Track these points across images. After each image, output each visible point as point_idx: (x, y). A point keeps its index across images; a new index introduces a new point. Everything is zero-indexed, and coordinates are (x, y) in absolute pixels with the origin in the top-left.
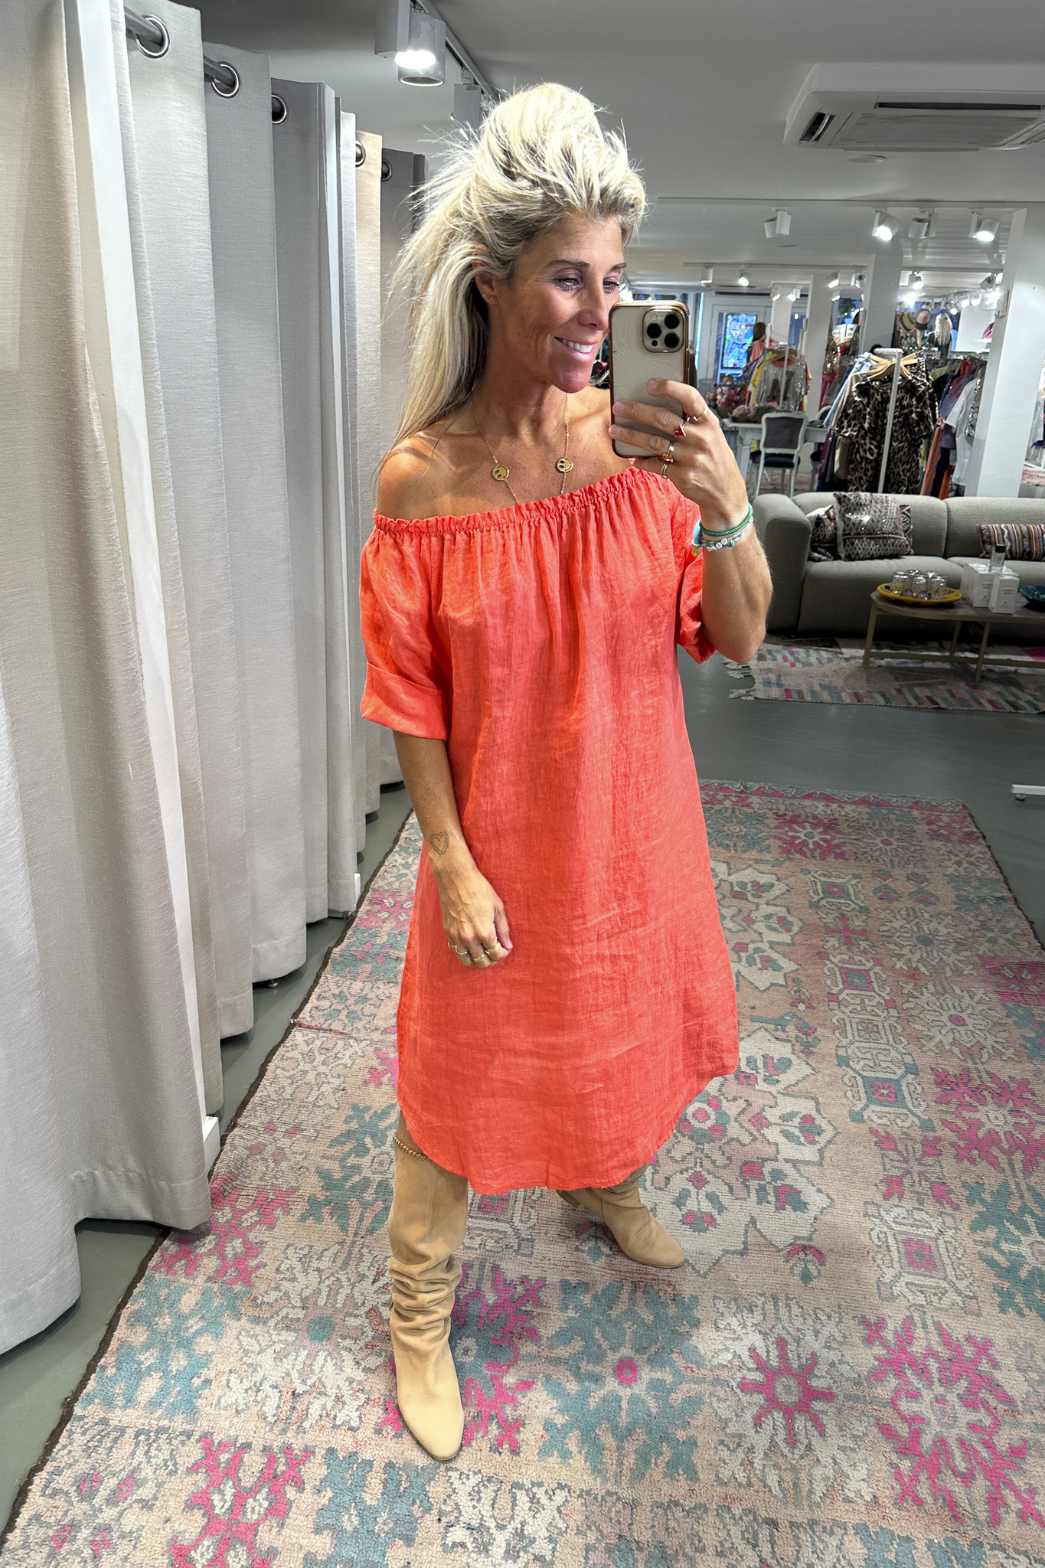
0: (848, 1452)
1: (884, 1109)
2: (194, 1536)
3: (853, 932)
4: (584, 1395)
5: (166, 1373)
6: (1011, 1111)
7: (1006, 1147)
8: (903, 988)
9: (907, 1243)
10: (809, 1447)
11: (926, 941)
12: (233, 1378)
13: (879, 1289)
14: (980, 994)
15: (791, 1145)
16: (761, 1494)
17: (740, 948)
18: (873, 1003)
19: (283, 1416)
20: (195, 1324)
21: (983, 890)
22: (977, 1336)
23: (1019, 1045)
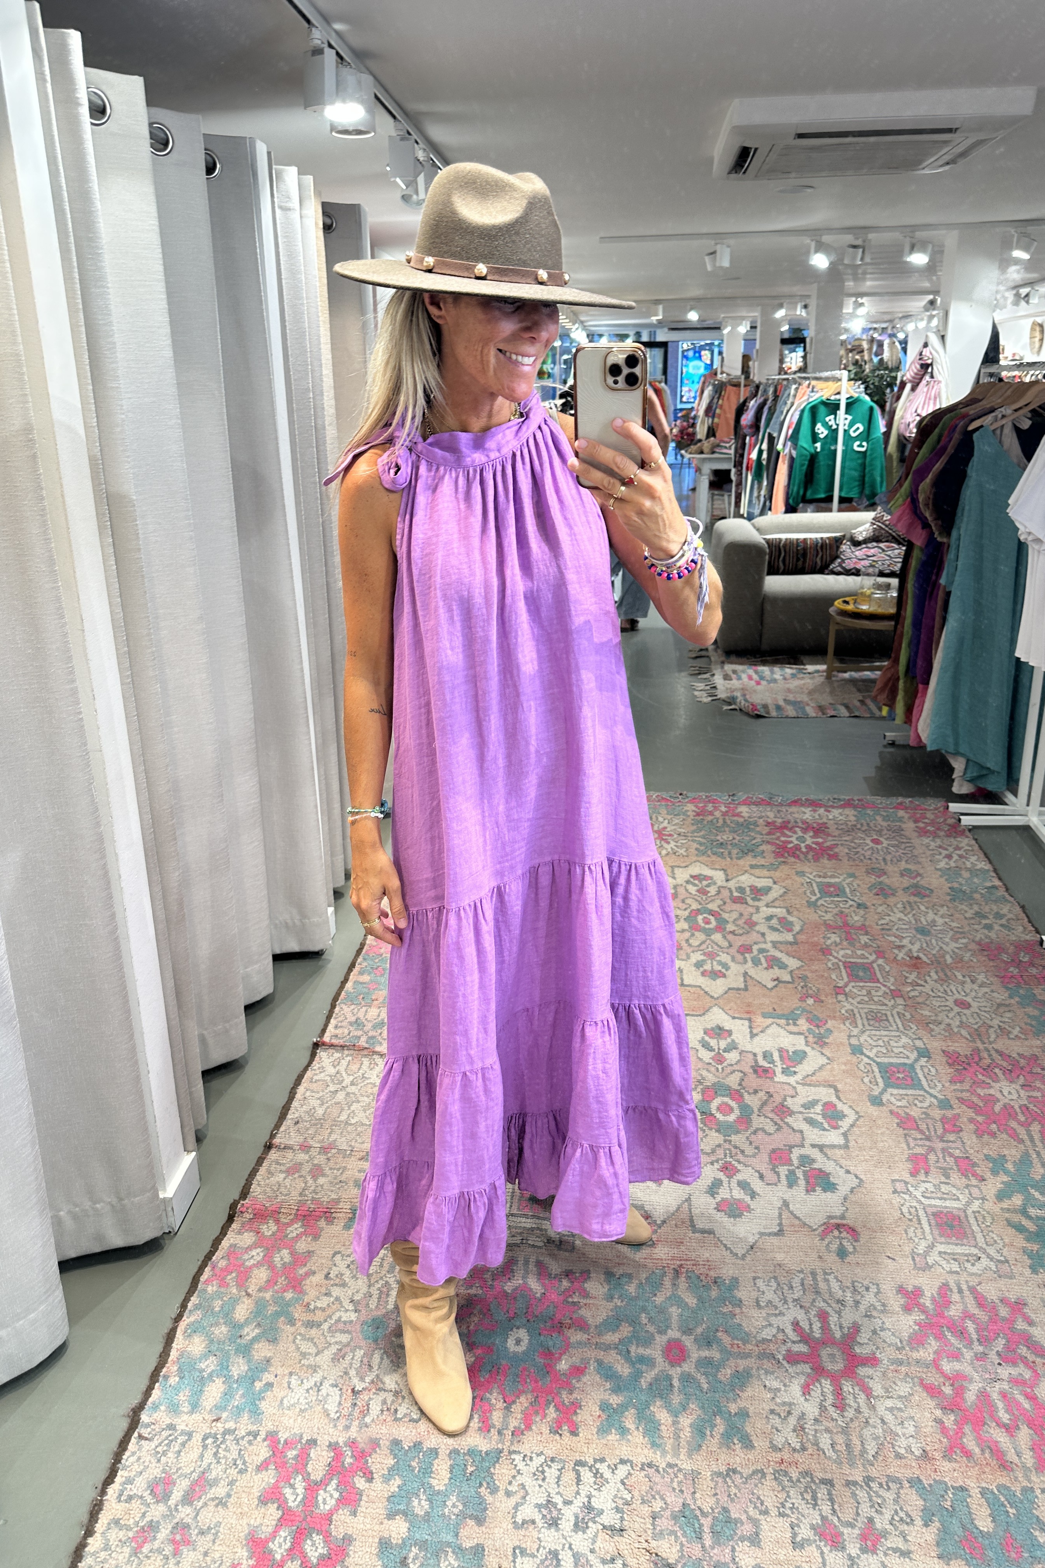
0: (895, 1412)
1: (902, 1092)
2: (270, 1529)
3: (852, 927)
4: (637, 1376)
5: (228, 1379)
6: (1023, 1086)
7: (1023, 1119)
8: (907, 978)
9: (934, 1214)
10: (858, 1411)
11: (923, 931)
12: (294, 1381)
13: (913, 1259)
14: (981, 978)
15: (816, 1131)
16: (816, 1457)
17: (745, 949)
18: (879, 994)
19: (345, 1412)
20: (250, 1332)
21: (976, 880)
22: (1012, 1297)
23: (1026, 1024)
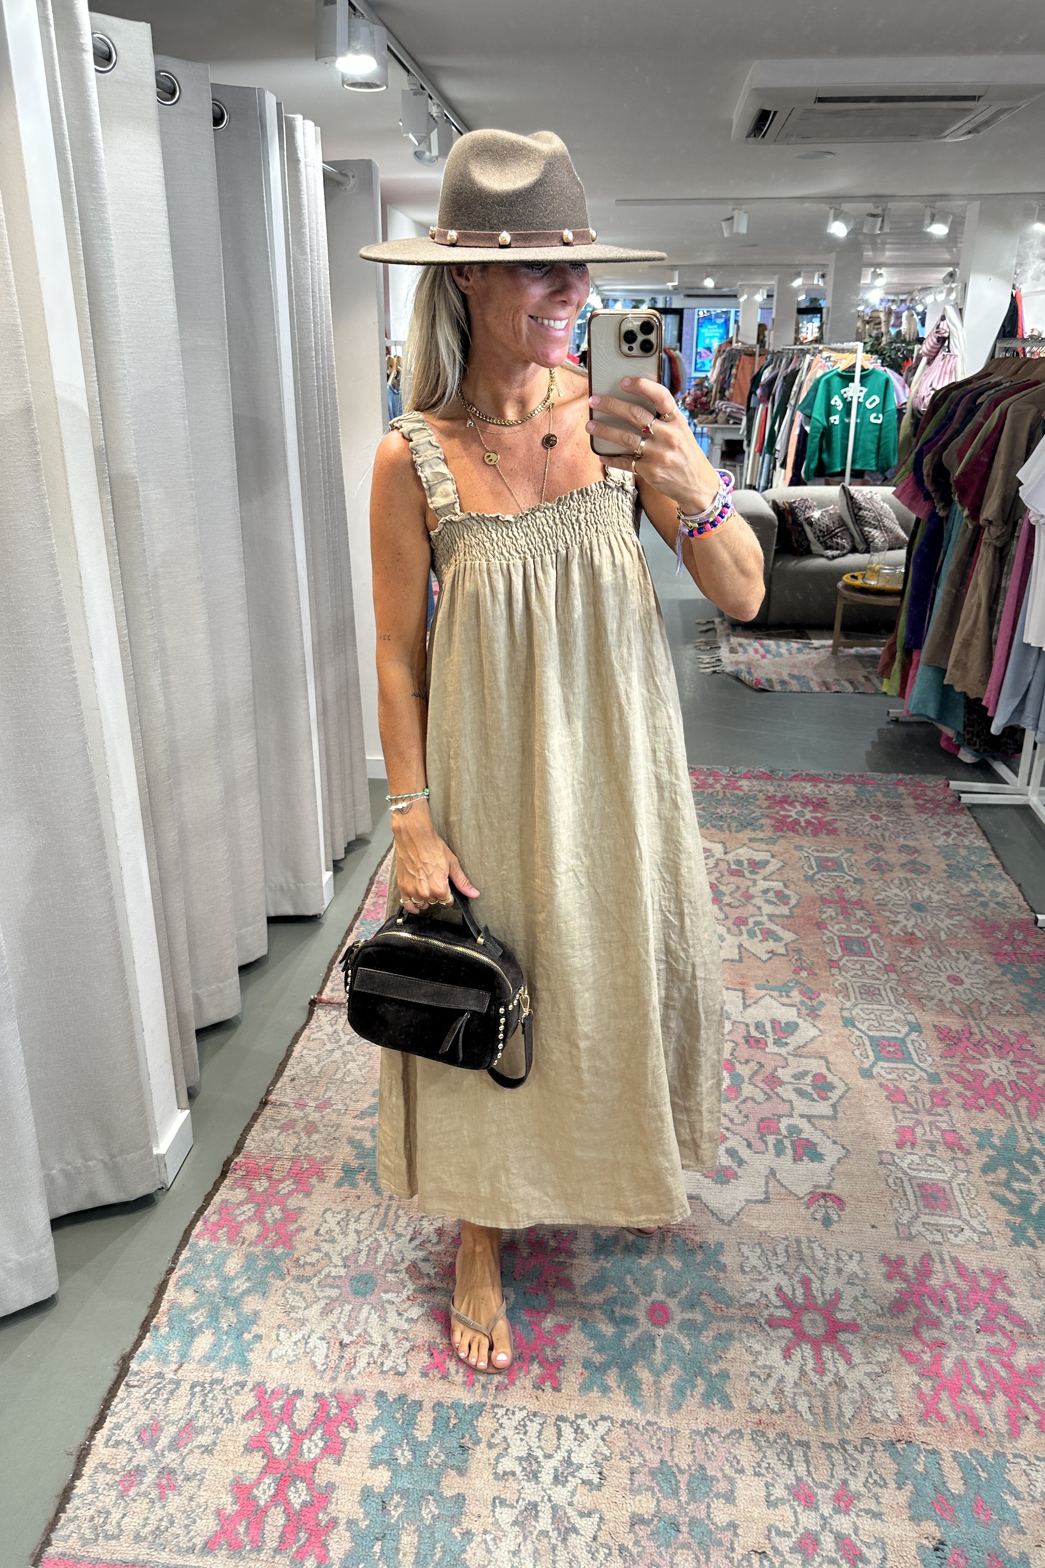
0: (875, 1378)
1: (892, 1065)
2: (255, 1476)
3: (849, 902)
4: (620, 1336)
5: (217, 1330)
6: (1012, 1062)
7: (1011, 1095)
8: (901, 953)
9: (920, 1186)
10: (837, 1375)
11: (919, 907)
12: (283, 1333)
13: (897, 1229)
14: (975, 955)
15: (805, 1101)
16: (793, 1419)
17: (740, 922)
18: (874, 968)
19: (332, 1364)
20: (242, 1285)
21: (973, 858)
22: (993, 1268)
23: (1017, 1001)
